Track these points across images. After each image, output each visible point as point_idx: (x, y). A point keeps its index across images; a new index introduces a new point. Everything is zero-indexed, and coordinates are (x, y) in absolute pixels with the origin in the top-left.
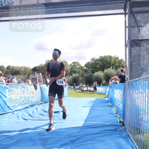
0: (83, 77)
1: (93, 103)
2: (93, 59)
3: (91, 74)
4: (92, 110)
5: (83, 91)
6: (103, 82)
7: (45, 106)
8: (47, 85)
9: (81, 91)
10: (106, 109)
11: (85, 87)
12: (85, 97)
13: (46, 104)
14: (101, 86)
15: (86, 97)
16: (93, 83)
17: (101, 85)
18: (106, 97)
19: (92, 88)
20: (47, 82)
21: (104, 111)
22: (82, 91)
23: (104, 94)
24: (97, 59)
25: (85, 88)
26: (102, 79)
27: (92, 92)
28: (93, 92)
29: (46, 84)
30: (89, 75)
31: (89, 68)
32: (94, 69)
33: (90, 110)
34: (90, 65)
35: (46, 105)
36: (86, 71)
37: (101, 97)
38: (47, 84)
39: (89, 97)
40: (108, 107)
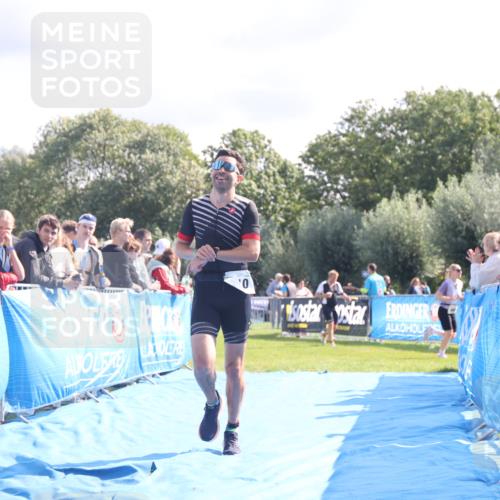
0: (294, 233)
1: (359, 408)
2: (355, 117)
3: (349, 211)
4: (353, 453)
5: (293, 328)
6: (428, 267)
7: (37, 432)
8: (49, 294)
9: (278, 330)
10: (446, 448)
11: (304, 301)
12: (303, 370)
13: (42, 419)
14: (412, 291)
15: (313, 369)
16: (359, 271)
17: (417, 288)
18: (446, 371)
19: (353, 307)
20: (48, 272)
21: (433, 463)
22: (285, 328)
23: (433, 346)
24: (387, 111)
25: (310, 305)
26: (424, 244)
27: (351, 338)
28: (358, 338)
29: (43, 285)
30: (334, 221)
31: (333, 175)
32: (367, 181)
33: (343, 455)
34: (342, 152)
35: (42, 428)
36: (313, 195)
37: (418, 371)
38: (53, 285)
39: (334, 370)
40: (461, 432)
